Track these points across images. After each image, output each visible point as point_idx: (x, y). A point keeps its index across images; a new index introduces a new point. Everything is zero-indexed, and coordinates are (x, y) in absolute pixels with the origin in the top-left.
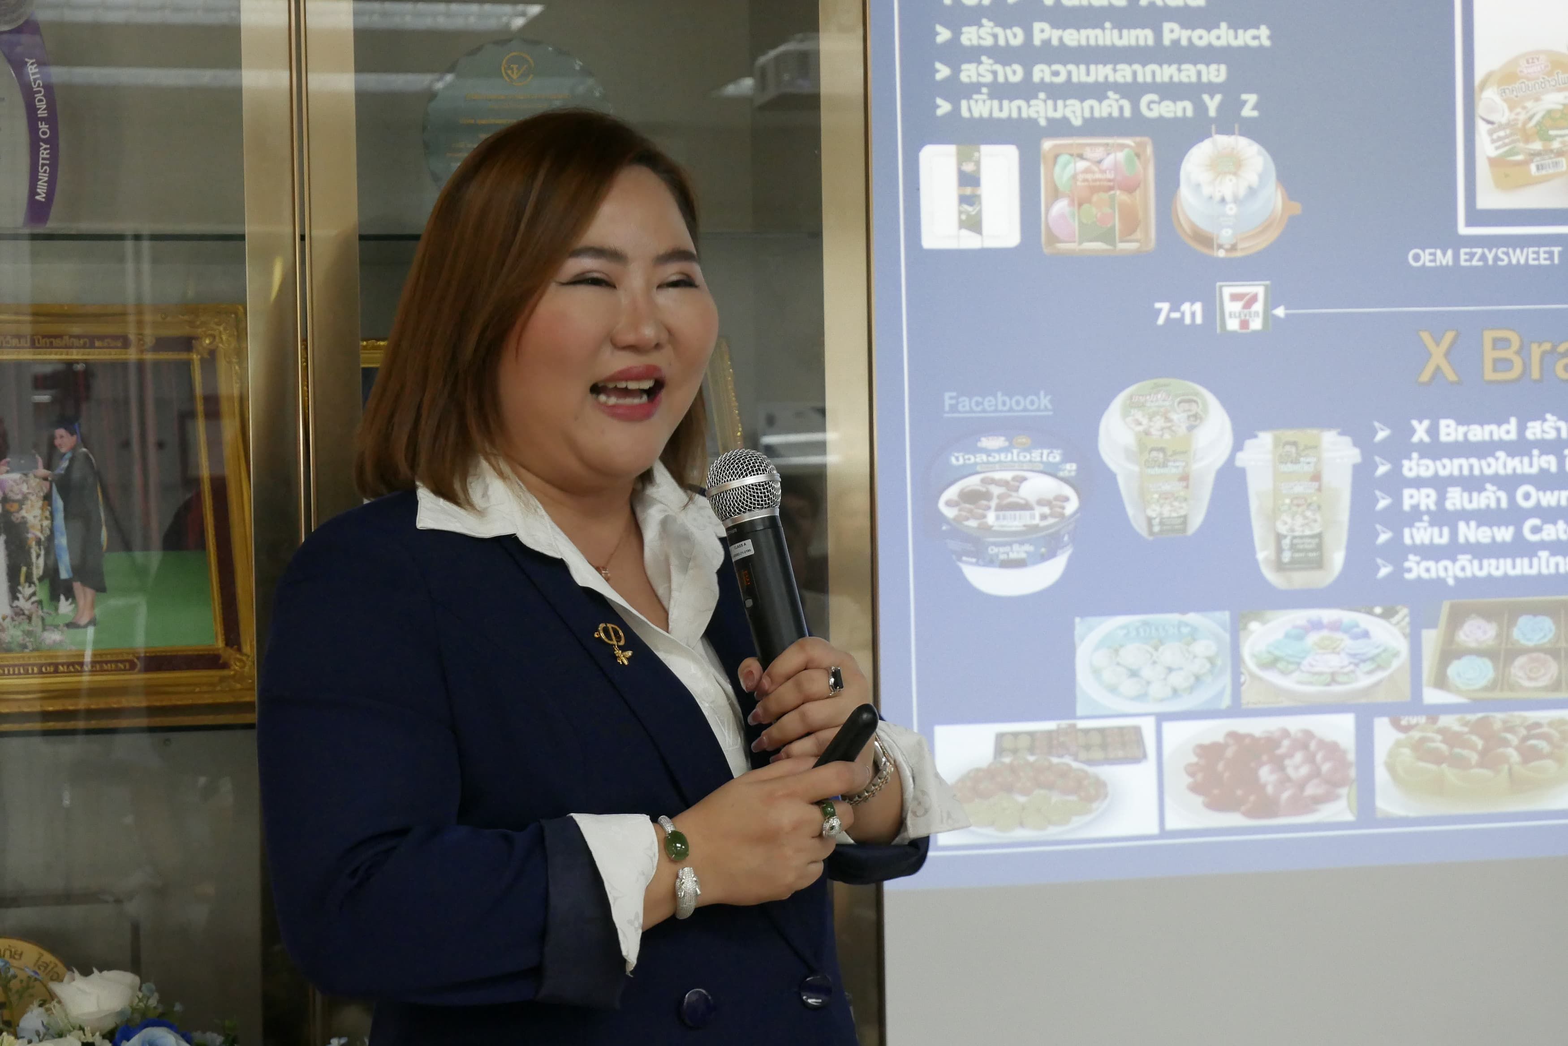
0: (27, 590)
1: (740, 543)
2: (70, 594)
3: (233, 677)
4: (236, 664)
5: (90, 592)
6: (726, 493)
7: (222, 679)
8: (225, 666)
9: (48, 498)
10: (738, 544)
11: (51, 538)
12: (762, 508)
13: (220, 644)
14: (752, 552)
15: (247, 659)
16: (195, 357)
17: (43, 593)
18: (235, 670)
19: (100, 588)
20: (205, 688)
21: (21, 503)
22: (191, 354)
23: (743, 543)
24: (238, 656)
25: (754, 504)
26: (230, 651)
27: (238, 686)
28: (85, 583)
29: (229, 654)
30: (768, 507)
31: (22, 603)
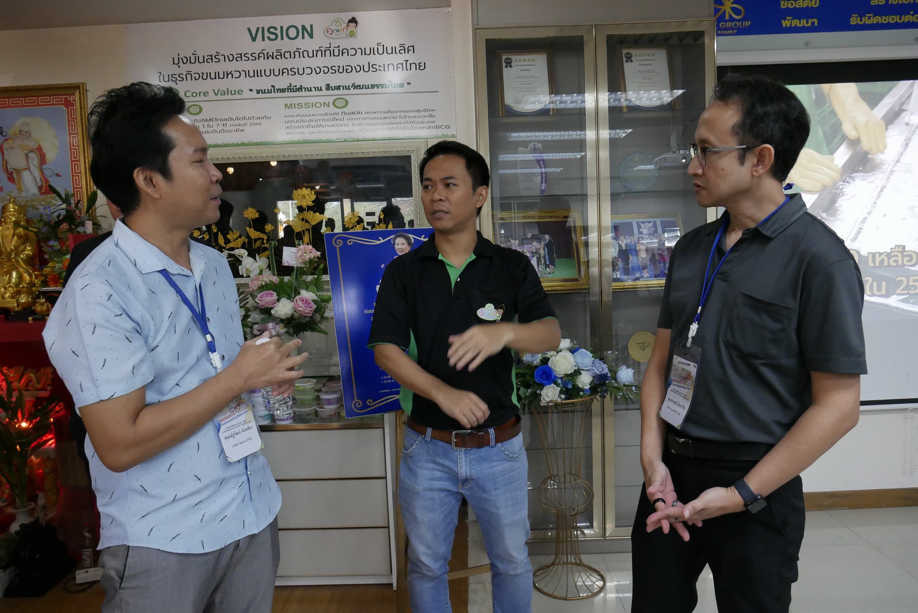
0: (541, 267)
2: (549, 267)
5: (553, 267)
7: (578, 284)
8: (578, 281)
9: (544, 248)
11: (545, 256)
13: (578, 277)
16: (571, 220)
17: (544, 267)
19: (554, 265)
21: (539, 249)
27: (581, 285)
28: (552, 265)
31: (540, 269)
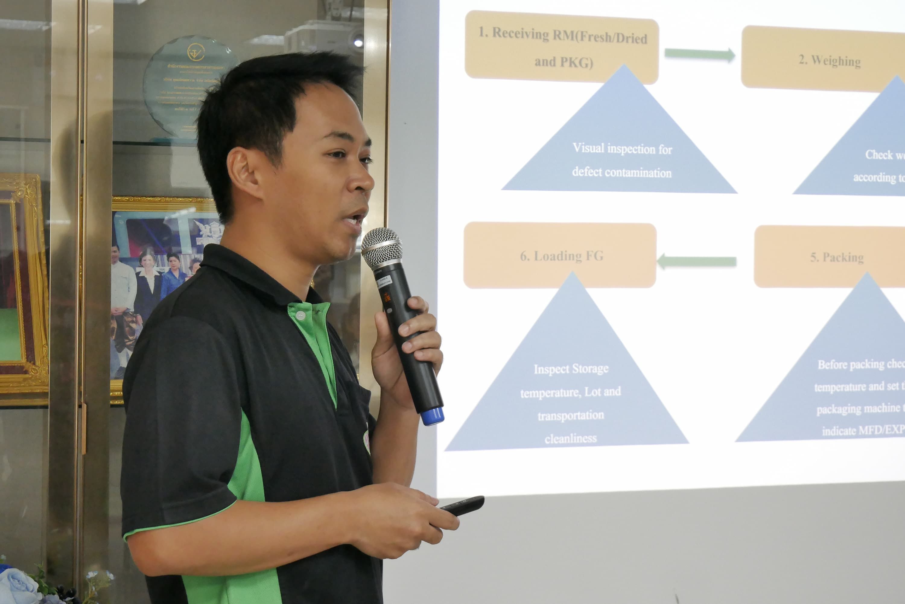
1: (384, 278)
3: (30, 378)
4: (32, 372)
6: (376, 251)
7: (25, 380)
8: (26, 372)
10: (383, 278)
12: (395, 258)
13: (24, 360)
14: (391, 282)
15: (39, 369)
16: (12, 202)
18: (32, 375)
20: (15, 385)
22: (10, 200)
23: (385, 277)
24: (33, 367)
25: (391, 256)
26: (29, 364)
27: (34, 383)
29: (28, 366)
30: (398, 258)
